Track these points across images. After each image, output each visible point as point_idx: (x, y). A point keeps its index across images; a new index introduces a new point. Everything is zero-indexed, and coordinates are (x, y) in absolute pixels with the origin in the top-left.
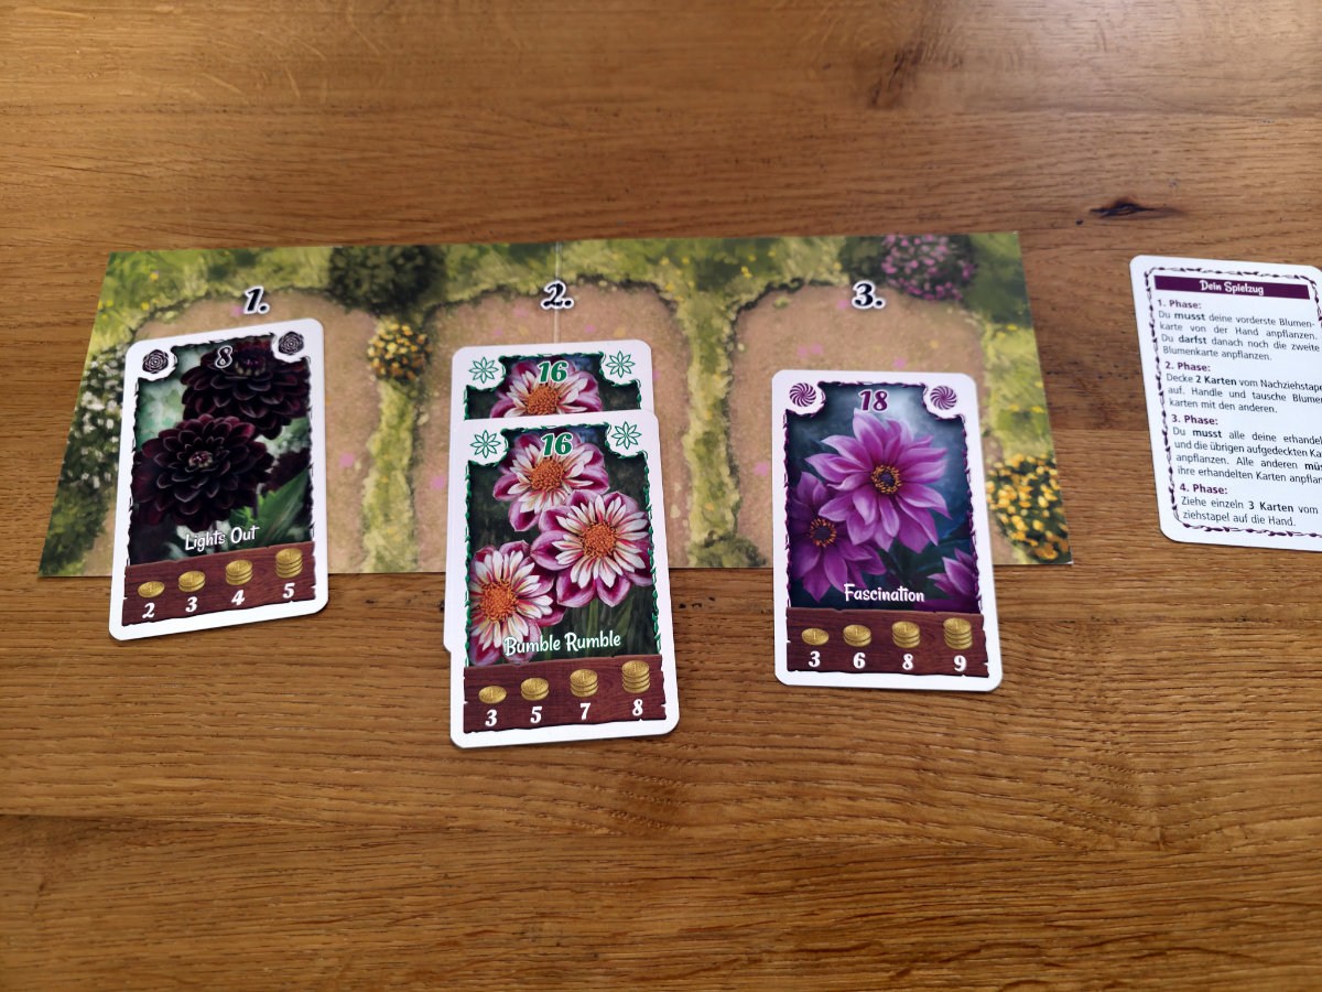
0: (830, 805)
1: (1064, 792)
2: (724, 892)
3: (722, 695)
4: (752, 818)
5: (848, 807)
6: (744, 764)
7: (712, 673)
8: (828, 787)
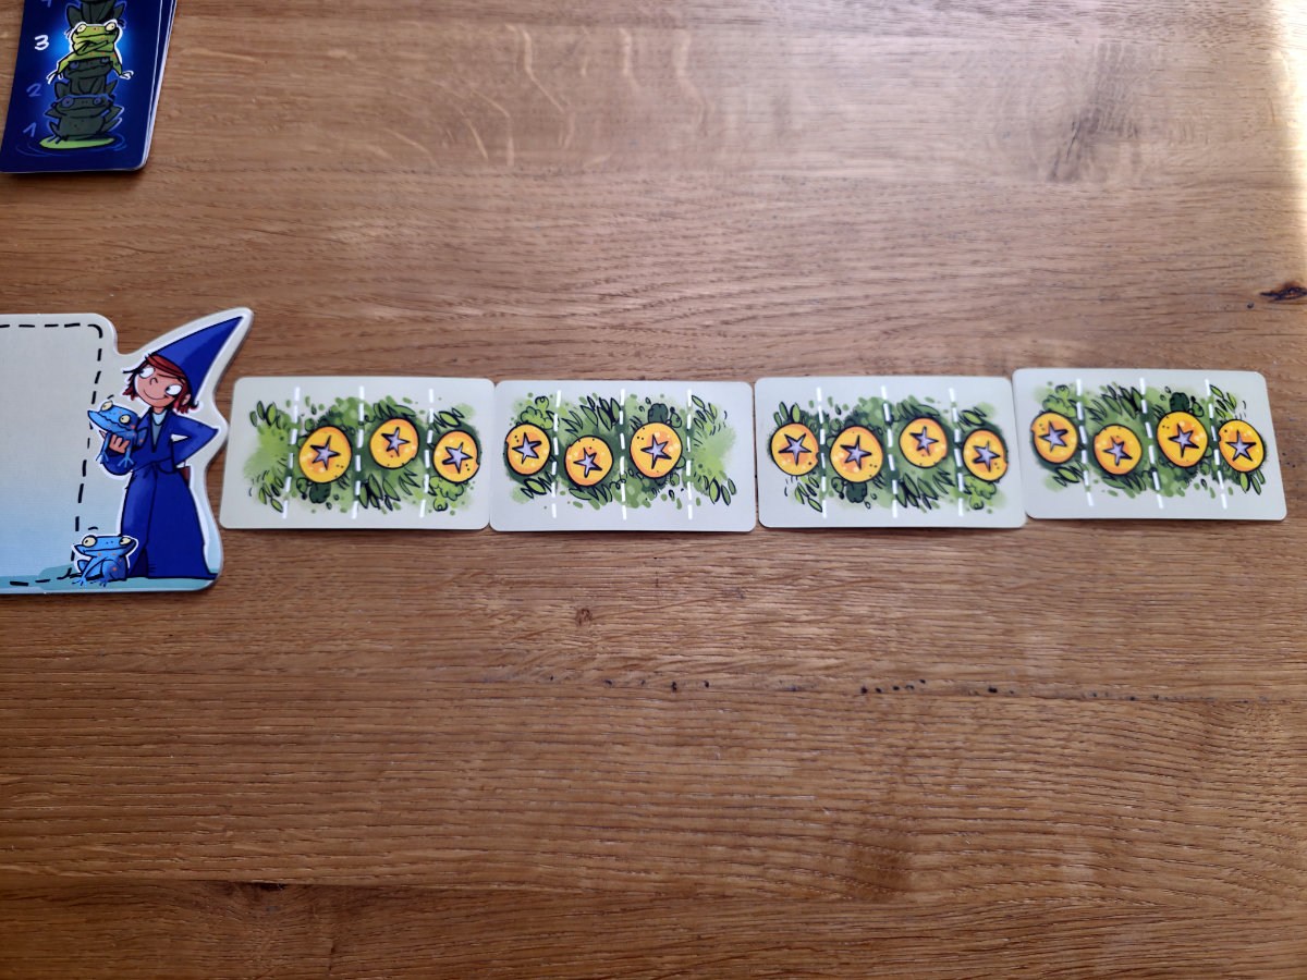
0: (1036, 872)
1: (1239, 858)
2: (946, 949)
3: (935, 772)
4: (966, 884)
5: (1050, 872)
6: (959, 835)
7: (927, 751)
8: (1033, 854)
